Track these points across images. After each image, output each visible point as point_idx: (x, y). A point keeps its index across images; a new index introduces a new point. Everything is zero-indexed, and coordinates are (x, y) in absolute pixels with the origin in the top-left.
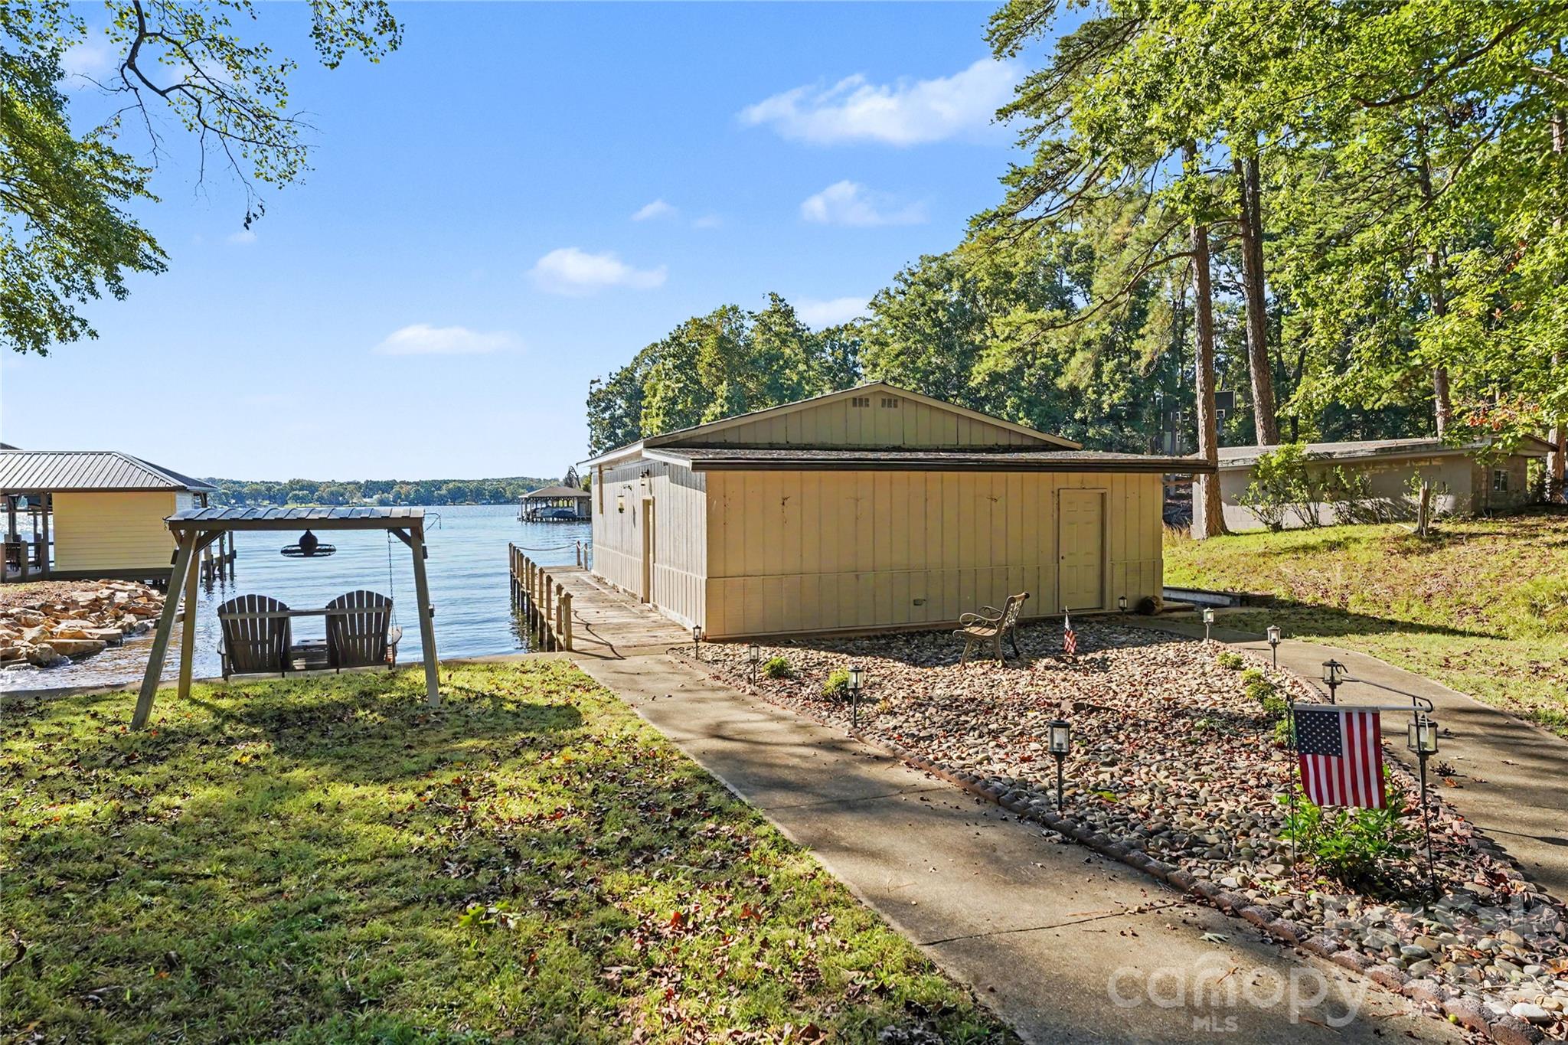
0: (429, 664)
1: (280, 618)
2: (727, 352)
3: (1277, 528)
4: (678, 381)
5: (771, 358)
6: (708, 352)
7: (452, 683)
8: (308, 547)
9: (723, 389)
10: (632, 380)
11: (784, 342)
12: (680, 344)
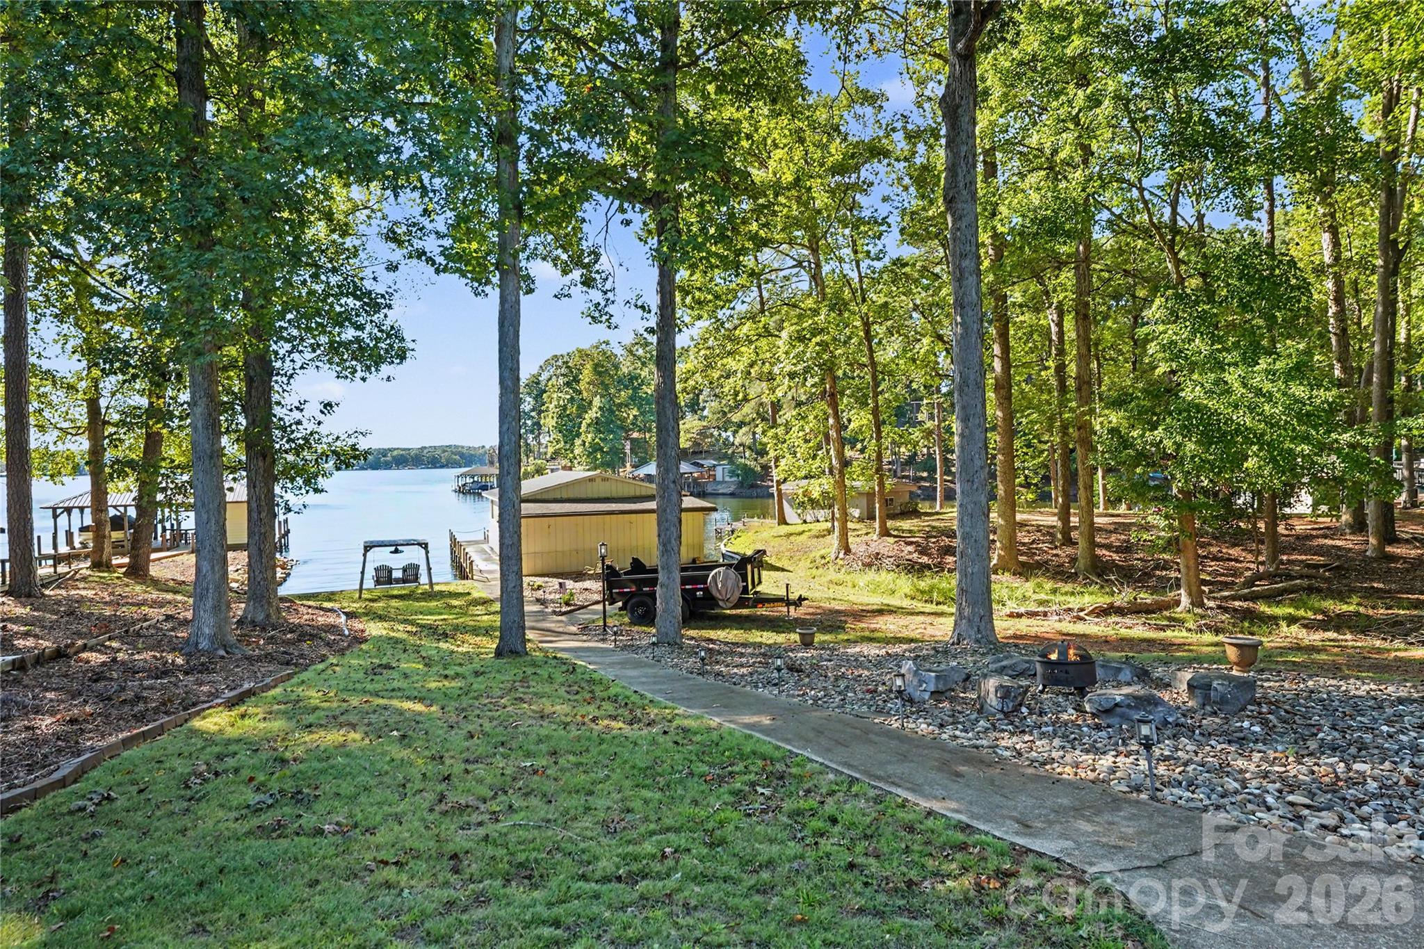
0: (431, 584)
1: (390, 571)
2: (600, 374)
3: (805, 522)
4: (567, 393)
5: (633, 378)
6: (587, 375)
7: (436, 588)
8: (396, 551)
9: (597, 402)
10: (538, 383)
11: (644, 364)
12: (568, 367)
